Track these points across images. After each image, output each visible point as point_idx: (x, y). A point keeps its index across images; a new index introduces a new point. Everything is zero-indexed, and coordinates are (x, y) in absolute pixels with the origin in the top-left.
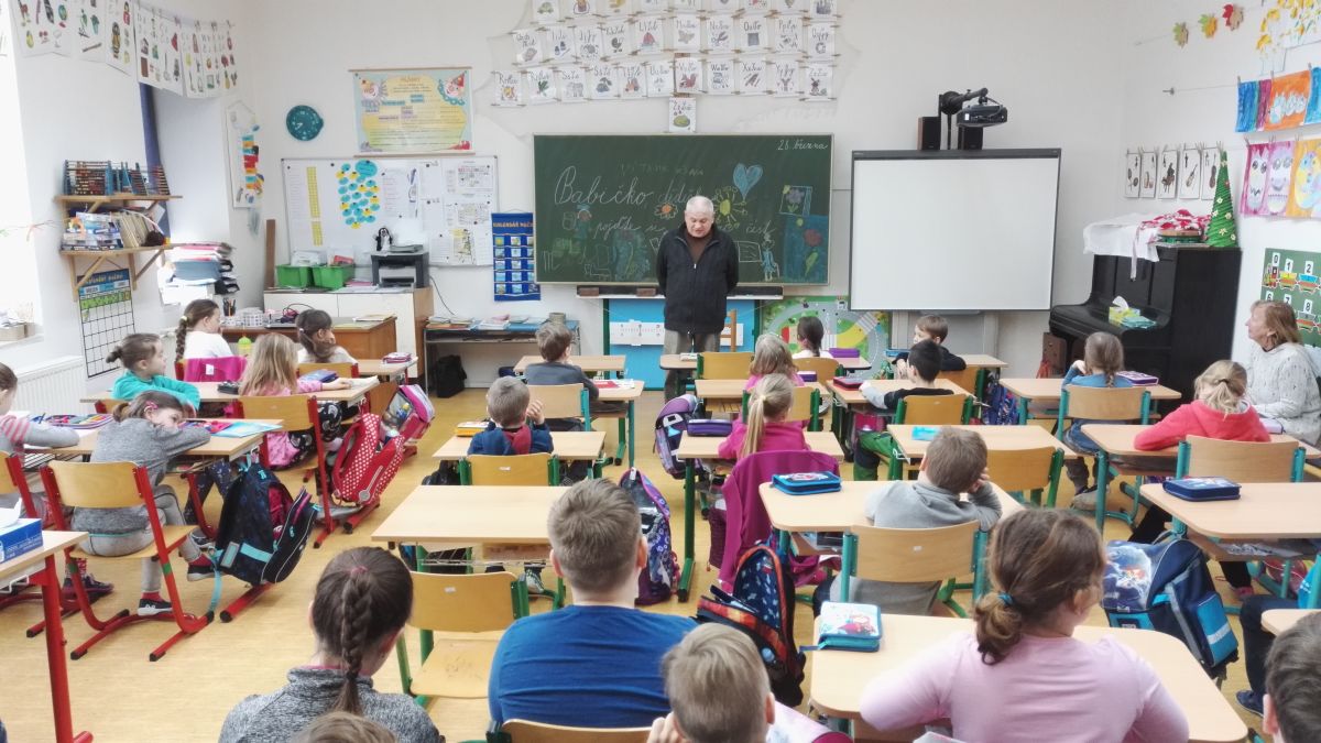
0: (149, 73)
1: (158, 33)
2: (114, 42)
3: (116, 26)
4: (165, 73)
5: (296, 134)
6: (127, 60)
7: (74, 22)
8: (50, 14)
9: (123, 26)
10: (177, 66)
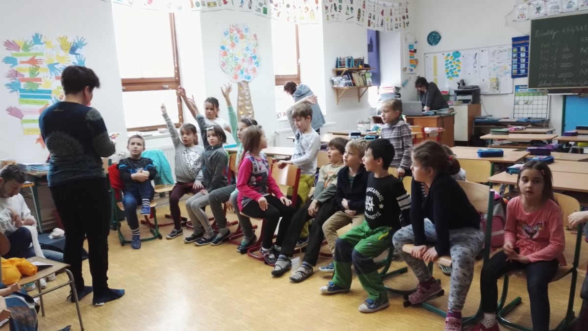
0: (371, 25)
1: (376, 10)
2: (358, 15)
3: (359, 10)
4: (377, 24)
5: (431, 44)
6: (363, 21)
7: (344, 10)
8: (336, 9)
9: (362, 9)
10: (382, 22)
